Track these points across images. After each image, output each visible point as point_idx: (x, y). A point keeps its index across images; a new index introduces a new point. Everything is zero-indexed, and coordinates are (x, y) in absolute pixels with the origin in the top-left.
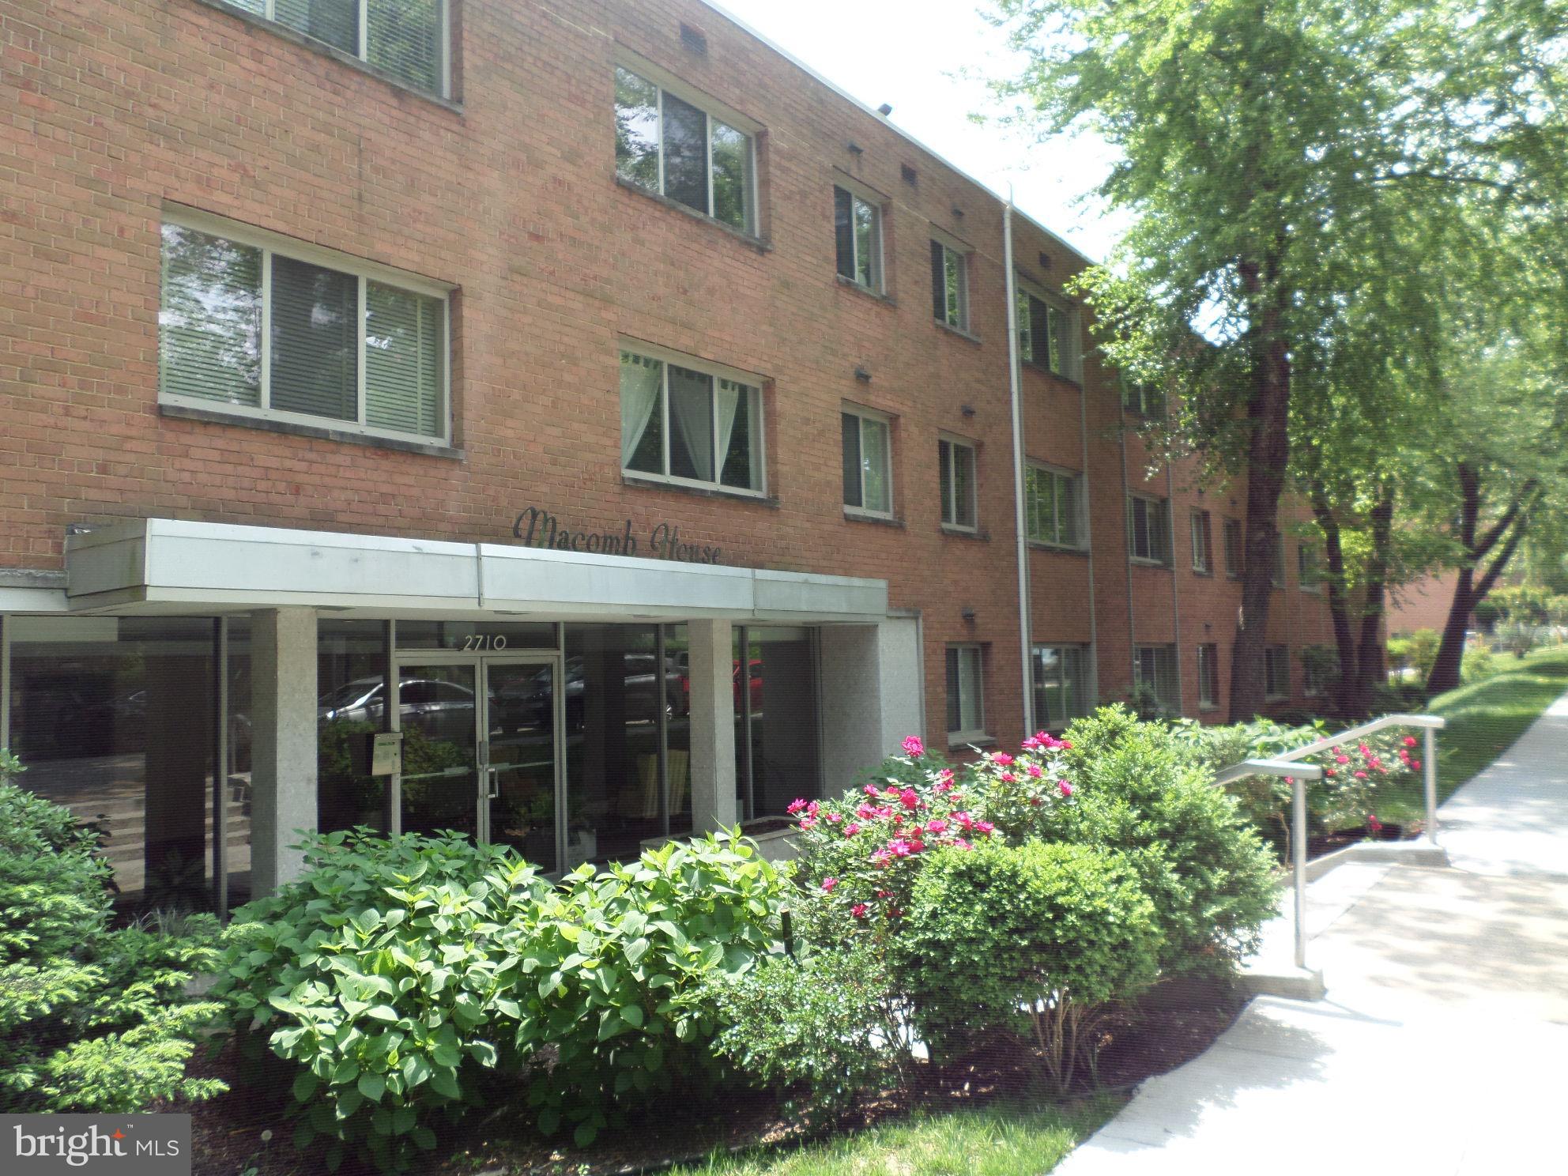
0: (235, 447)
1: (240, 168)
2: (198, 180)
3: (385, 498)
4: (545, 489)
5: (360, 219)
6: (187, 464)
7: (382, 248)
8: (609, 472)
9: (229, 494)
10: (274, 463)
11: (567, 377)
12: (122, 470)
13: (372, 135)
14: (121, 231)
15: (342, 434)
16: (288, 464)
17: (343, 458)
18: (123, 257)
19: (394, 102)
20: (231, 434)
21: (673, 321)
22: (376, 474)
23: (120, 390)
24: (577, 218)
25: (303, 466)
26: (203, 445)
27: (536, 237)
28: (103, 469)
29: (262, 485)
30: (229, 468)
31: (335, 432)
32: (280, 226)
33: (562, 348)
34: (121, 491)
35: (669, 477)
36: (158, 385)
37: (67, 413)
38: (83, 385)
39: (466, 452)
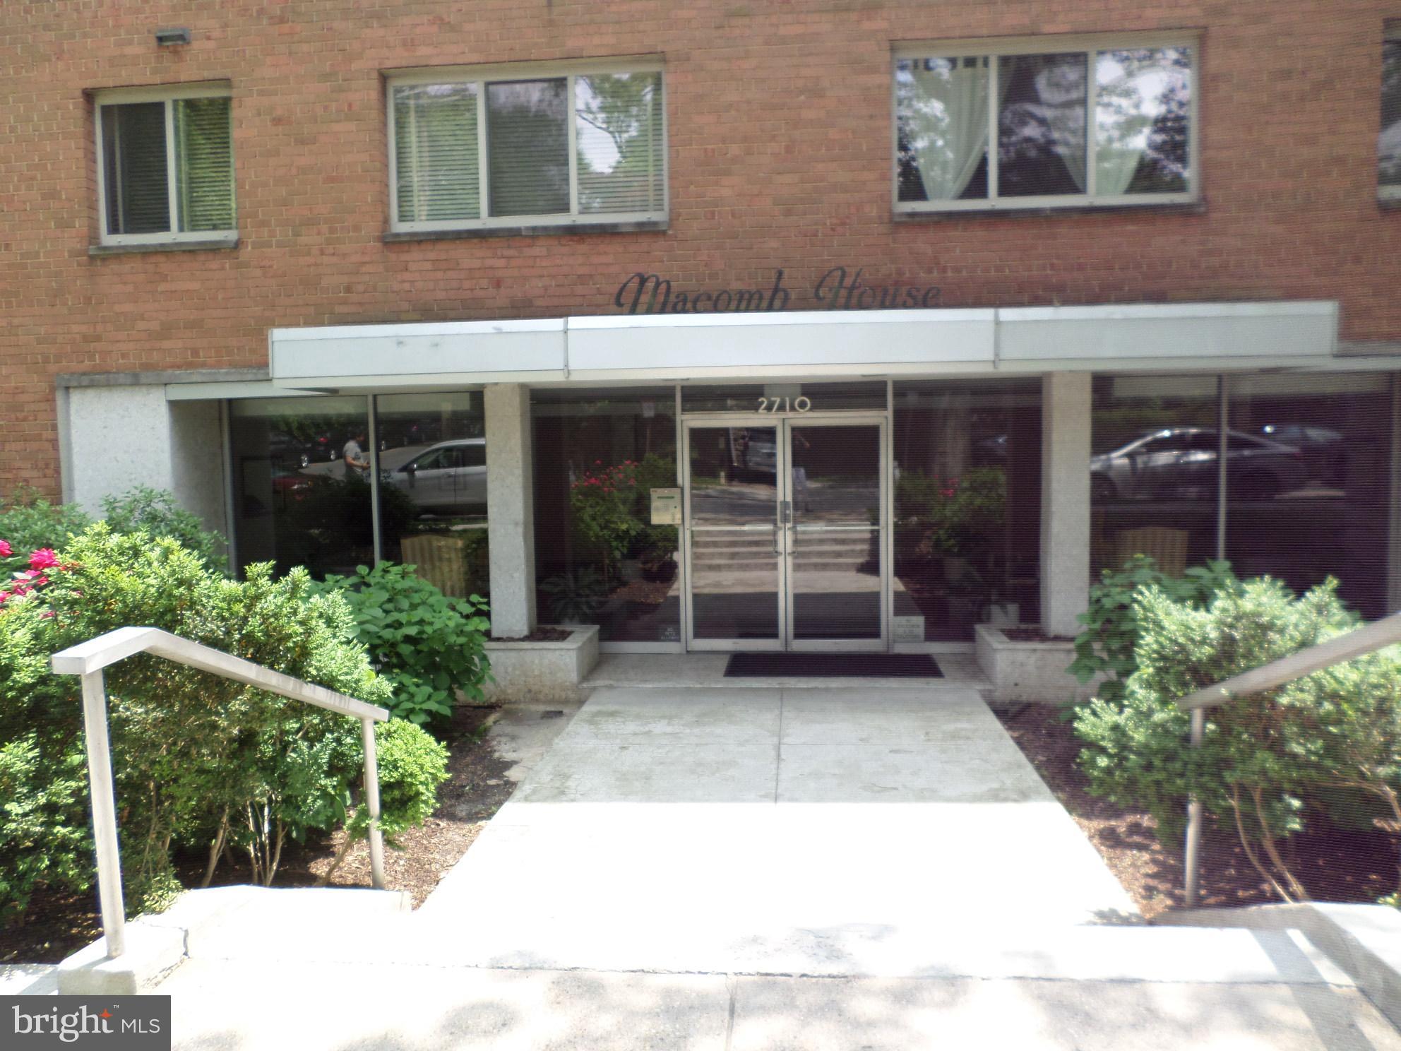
0: (443, 256)
1: (438, 20)
2: (404, 42)
3: (583, 279)
4: (774, 244)
5: (551, 24)
6: (407, 276)
7: (573, 45)
8: (872, 211)
9: (441, 295)
10: (477, 263)
11: (808, 114)
12: (361, 288)
14: (350, 106)
15: (534, 229)
16: (489, 262)
17: (539, 249)
18: (352, 126)
20: (440, 246)
22: (574, 259)
23: (357, 228)
25: (501, 263)
26: (417, 258)
28: (348, 289)
29: (467, 284)
30: (439, 275)
31: (527, 228)
32: (475, 57)
33: (800, 83)
34: (360, 304)
35: (994, 201)
36: (386, 221)
37: (322, 253)
38: (332, 230)
39: (671, 222)
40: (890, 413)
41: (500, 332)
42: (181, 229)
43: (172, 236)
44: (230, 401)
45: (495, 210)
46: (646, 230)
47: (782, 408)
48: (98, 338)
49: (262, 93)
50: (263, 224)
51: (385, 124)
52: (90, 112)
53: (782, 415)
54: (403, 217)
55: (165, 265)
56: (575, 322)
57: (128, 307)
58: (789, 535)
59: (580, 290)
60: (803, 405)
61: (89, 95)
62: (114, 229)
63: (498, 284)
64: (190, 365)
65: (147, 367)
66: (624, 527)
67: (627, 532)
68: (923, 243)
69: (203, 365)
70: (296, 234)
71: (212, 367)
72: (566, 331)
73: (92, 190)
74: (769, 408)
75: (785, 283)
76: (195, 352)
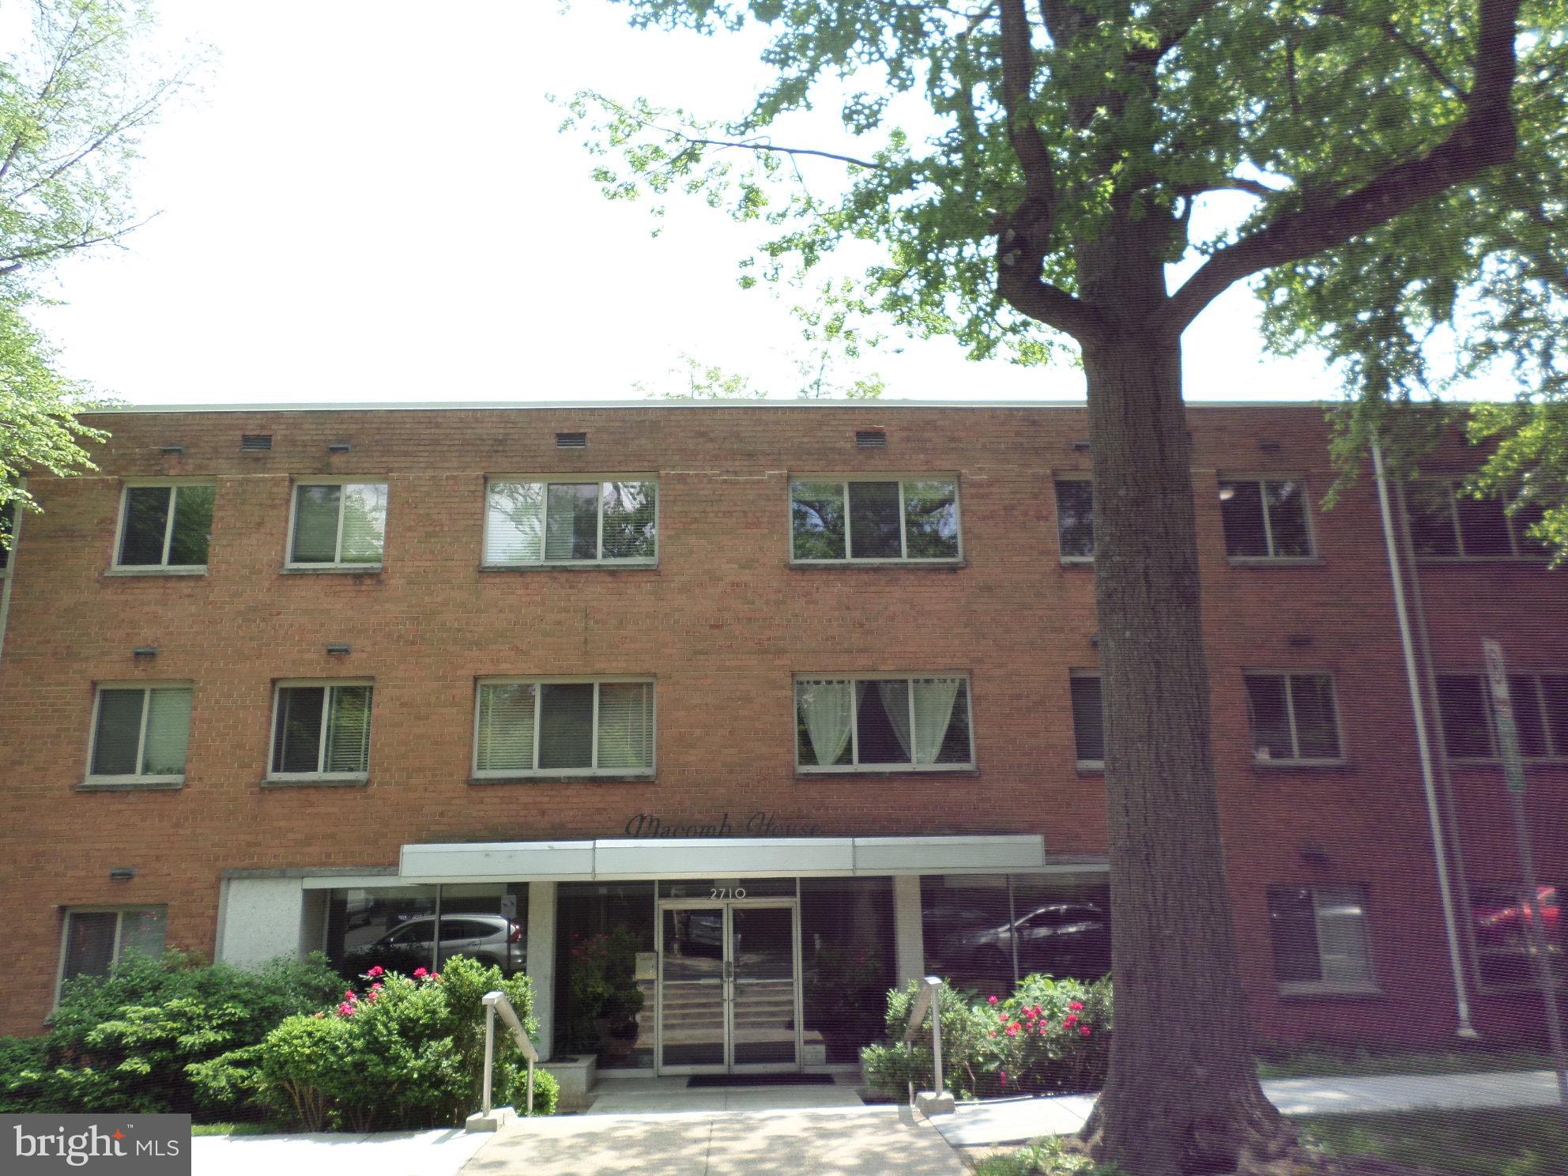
0: (508, 794)
1: (516, 649)
2: (492, 661)
3: (599, 811)
4: (723, 791)
5: (586, 653)
6: (482, 807)
7: (599, 666)
8: (783, 771)
10: (530, 800)
11: (742, 712)
12: (450, 814)
13: (595, 603)
14: (454, 697)
15: (569, 778)
16: (538, 799)
17: (571, 791)
18: (455, 710)
19: (610, 579)
20: (505, 788)
21: (849, 651)
22: (593, 798)
23: (451, 775)
24: (753, 603)
25: (546, 799)
26: (489, 795)
27: (718, 627)
28: (442, 814)
29: (523, 813)
30: (504, 806)
31: (565, 777)
32: (537, 671)
33: (738, 694)
35: (856, 767)
36: (470, 769)
37: (426, 790)
38: (434, 776)
39: (657, 775)
40: (798, 899)
41: (552, 849)
42: (325, 770)
43: (319, 775)
44: (333, 890)
45: (542, 765)
46: (641, 780)
47: (726, 896)
48: (258, 844)
49: (394, 687)
50: (387, 770)
51: (474, 708)
52: (273, 692)
53: (726, 901)
54: (481, 767)
55: (314, 796)
56: (601, 843)
57: (283, 824)
58: (731, 985)
59: (597, 818)
60: (740, 894)
61: (274, 681)
62: (276, 769)
63: (543, 813)
64: (322, 864)
65: (290, 865)
66: (600, 990)
67: (601, 995)
68: (814, 791)
69: (333, 864)
70: (409, 777)
71: (339, 865)
72: (594, 849)
73: (267, 744)
74: (718, 896)
75: (728, 821)
76: (328, 856)
